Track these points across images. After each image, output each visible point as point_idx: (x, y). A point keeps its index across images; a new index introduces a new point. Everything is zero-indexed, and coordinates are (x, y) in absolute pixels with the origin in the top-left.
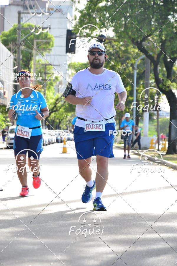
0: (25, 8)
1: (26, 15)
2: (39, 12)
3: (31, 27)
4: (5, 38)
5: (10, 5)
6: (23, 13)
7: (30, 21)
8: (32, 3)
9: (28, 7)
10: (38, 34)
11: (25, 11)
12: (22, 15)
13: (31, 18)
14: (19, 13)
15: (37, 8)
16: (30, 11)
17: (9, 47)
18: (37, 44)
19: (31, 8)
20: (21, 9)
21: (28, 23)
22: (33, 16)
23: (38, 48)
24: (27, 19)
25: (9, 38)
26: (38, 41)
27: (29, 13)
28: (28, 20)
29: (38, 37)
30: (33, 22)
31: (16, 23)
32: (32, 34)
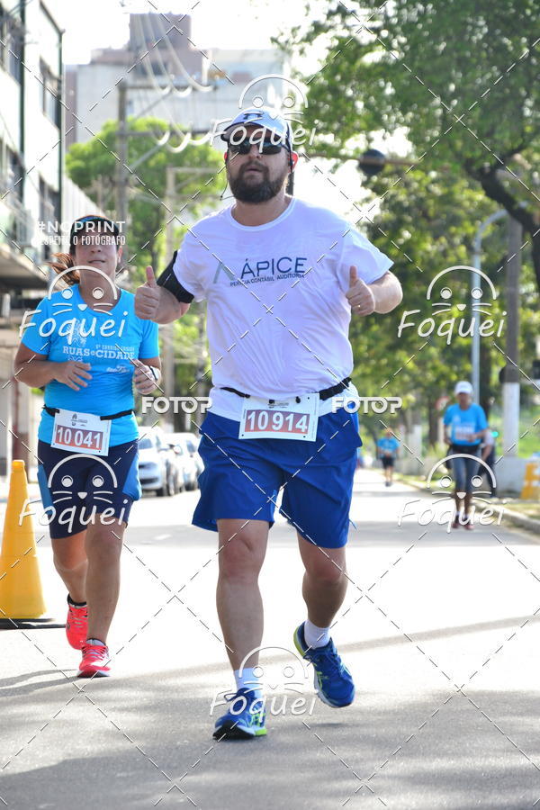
0: (140, 71)
1: (142, 93)
2: (183, 83)
3: (157, 131)
4: (79, 163)
5: (93, 63)
6: (134, 87)
7: (155, 110)
8: (159, 56)
9: (149, 69)
10: (178, 150)
11: (139, 82)
12: (131, 94)
13: (157, 103)
14: (123, 88)
15: (176, 72)
16: (155, 81)
17: (92, 190)
18: (178, 180)
19: (157, 71)
20: (129, 78)
21: (149, 118)
22: (164, 97)
23: (179, 191)
24: (145, 105)
25: (93, 163)
26: (180, 170)
27: (150, 87)
28: (150, 108)
29: (178, 160)
30: (163, 116)
31: (112, 119)
32: (161, 149)
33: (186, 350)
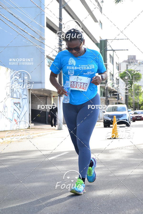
0: (129, 63)
1: (130, 66)
2: (135, 64)
3: (132, 71)
4: (121, 76)
5: (123, 62)
6: (129, 65)
7: (132, 68)
8: (132, 61)
9: (131, 63)
10: (135, 73)
11: (129, 64)
12: (128, 66)
13: (132, 67)
14: (127, 65)
15: (134, 63)
16: (132, 64)
17: (123, 79)
18: (135, 77)
19: (132, 63)
20: (127, 63)
21: (131, 69)
22: (133, 66)
23: (135, 79)
24: (130, 67)
25: (123, 75)
26: (135, 76)
28: (131, 68)
29: (135, 75)
30: (133, 69)
31: (126, 69)
32: (132, 73)
33: (136, 101)
